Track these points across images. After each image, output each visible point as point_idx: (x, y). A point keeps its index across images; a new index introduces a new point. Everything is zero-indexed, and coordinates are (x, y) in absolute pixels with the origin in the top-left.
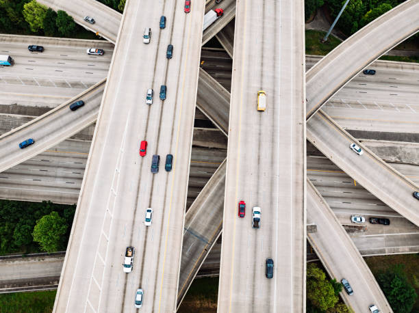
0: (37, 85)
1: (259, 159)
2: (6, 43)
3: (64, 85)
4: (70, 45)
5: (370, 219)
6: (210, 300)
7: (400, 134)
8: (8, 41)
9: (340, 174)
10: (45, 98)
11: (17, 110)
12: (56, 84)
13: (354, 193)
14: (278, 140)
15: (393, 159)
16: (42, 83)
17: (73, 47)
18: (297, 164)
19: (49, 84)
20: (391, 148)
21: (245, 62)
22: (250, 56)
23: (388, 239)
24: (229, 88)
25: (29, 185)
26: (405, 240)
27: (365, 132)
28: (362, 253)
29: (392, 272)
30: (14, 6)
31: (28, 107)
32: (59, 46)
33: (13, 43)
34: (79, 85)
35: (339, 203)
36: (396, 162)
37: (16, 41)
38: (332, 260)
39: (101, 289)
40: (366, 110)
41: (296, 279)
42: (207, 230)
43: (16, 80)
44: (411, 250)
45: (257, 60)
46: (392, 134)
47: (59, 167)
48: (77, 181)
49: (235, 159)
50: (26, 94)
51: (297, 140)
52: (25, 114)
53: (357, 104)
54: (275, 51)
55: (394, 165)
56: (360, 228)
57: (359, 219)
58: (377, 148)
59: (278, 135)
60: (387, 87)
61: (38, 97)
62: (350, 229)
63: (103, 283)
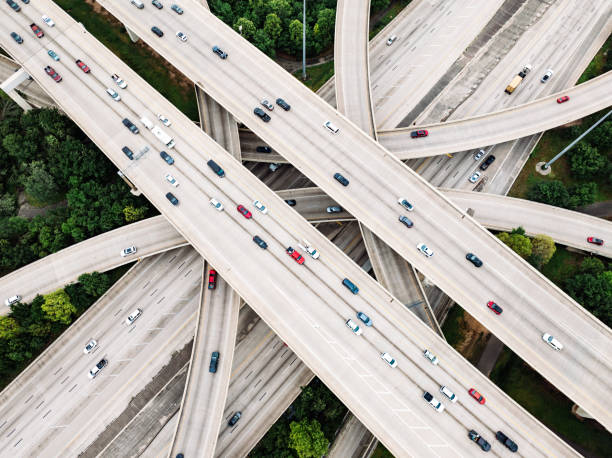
0: (129, 362)
1: (391, 208)
2: (48, 364)
3: (152, 334)
4: (111, 298)
5: (481, 168)
6: (460, 341)
7: (431, 91)
8: (47, 360)
9: (429, 161)
10: (151, 363)
11: (142, 401)
12: (145, 341)
13: (452, 163)
14: (385, 182)
15: (446, 113)
16: (131, 354)
17: (118, 296)
18: (415, 183)
19: (139, 349)
20: (437, 107)
21: (298, 154)
22: (297, 147)
23: (505, 168)
24: (313, 185)
25: (233, 440)
26: (514, 157)
27: (410, 114)
28: (503, 194)
29: (532, 186)
30: (30, 321)
31: (148, 386)
32: (104, 310)
33: (55, 357)
34: (166, 318)
35: (452, 180)
36: (451, 113)
37: (56, 351)
38: (495, 220)
39: (409, 410)
40: (391, 98)
41: (501, 252)
42: (411, 295)
43: (105, 381)
44: (524, 159)
45: (305, 144)
46: (426, 97)
47: (238, 397)
48: (266, 388)
49: (378, 225)
50: (131, 380)
51: (396, 168)
52: (152, 395)
53: (381, 100)
54: (308, 125)
55: (452, 116)
56: (482, 181)
57: (476, 176)
58: (429, 116)
59: (382, 179)
60: (384, 67)
61: (144, 371)
62: (479, 188)
63: (405, 405)
